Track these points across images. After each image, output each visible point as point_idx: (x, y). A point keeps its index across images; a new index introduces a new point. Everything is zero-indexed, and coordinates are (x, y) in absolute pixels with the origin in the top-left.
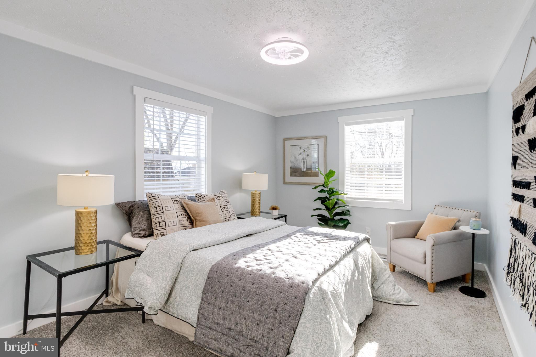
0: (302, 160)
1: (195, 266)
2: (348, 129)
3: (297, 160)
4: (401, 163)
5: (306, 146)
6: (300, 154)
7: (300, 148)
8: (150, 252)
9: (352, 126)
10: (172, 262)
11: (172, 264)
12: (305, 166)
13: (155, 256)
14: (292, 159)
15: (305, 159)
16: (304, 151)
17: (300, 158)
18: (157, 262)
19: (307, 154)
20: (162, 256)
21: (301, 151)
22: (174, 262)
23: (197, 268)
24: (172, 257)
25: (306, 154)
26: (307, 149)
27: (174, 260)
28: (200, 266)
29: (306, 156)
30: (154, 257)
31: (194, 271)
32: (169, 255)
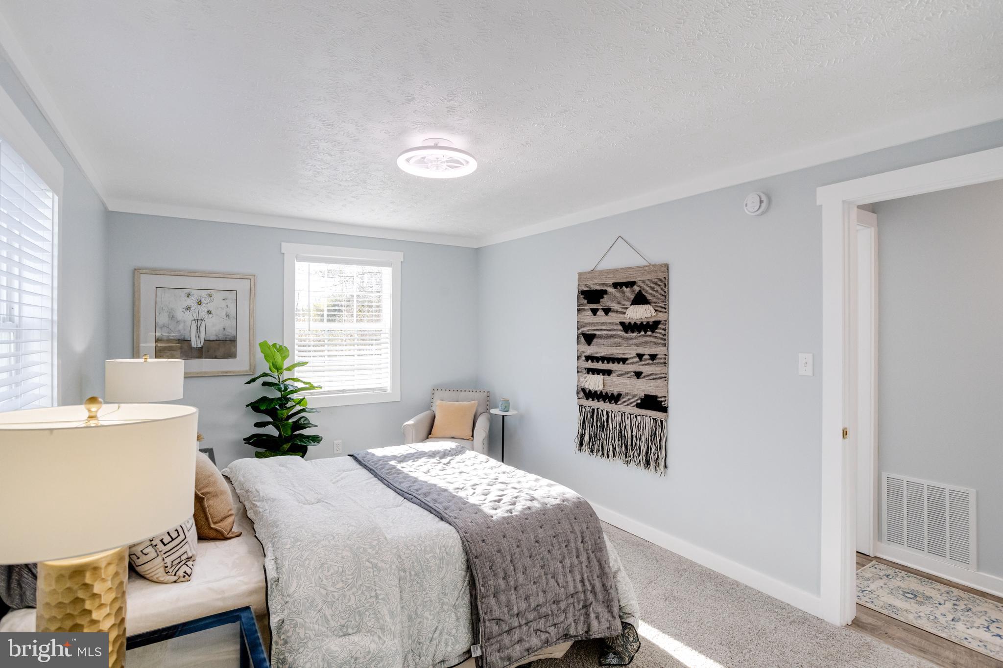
0: (193, 322)
1: (427, 556)
2: (301, 268)
3: (178, 322)
4: (382, 330)
5: (204, 293)
6: (188, 308)
7: (188, 295)
8: (313, 585)
9: (308, 263)
10: (389, 572)
11: (392, 576)
12: (202, 336)
13: (334, 585)
14: (163, 319)
15: (202, 320)
16: (199, 303)
17: (189, 317)
18: (348, 593)
19: (206, 310)
20: (352, 574)
21: (191, 302)
22: (393, 571)
23: (434, 557)
24: (379, 565)
25: (204, 309)
26: (208, 299)
27: (388, 566)
28: (437, 551)
29: (203, 314)
30: (332, 589)
31: (431, 564)
32: (368, 564)
